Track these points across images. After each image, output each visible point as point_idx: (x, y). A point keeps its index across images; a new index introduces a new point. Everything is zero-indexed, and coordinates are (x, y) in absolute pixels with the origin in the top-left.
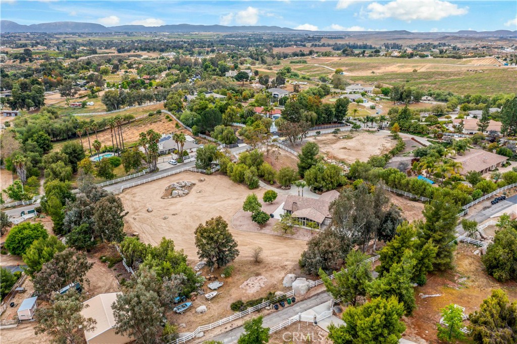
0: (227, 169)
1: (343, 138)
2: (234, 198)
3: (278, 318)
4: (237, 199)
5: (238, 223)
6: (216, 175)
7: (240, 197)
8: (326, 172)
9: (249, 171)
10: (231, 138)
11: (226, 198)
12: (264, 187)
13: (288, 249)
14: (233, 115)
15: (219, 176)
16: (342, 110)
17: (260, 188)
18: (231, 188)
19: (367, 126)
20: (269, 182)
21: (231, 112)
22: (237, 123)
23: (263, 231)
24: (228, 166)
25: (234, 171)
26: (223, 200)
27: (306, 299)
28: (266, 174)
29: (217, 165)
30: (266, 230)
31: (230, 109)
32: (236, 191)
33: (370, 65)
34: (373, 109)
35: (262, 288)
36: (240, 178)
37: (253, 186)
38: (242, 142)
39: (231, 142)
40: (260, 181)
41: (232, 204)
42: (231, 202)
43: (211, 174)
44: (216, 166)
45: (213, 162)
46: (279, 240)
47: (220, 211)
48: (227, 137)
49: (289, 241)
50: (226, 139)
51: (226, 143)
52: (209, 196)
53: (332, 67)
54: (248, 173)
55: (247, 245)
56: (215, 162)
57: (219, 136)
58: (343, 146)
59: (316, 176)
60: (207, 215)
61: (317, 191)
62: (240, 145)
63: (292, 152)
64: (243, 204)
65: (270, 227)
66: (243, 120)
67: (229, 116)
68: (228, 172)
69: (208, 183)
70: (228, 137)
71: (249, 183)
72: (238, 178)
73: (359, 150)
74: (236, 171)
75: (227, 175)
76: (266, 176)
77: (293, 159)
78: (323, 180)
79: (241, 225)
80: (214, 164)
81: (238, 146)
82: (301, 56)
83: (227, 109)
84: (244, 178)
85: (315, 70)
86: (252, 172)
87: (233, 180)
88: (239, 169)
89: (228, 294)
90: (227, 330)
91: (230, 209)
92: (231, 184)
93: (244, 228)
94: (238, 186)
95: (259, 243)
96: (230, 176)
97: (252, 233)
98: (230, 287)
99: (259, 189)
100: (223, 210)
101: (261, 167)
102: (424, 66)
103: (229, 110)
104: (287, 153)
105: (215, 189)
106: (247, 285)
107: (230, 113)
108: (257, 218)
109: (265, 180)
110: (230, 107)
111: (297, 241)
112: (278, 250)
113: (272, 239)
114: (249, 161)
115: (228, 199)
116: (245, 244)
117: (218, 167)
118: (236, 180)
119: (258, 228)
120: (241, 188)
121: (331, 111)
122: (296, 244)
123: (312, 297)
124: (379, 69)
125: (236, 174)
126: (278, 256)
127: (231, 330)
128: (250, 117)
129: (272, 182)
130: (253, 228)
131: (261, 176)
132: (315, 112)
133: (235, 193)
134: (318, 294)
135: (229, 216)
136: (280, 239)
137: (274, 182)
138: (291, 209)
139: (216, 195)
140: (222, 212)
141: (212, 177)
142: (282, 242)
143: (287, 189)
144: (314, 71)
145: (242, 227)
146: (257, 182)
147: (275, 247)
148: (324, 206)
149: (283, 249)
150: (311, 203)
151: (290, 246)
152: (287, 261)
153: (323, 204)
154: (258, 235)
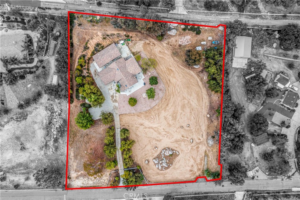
3: (191, 17)
13: (157, 54)
27: (176, 19)
35: (184, 36)
55: (170, 69)
89: (197, 41)
90: (208, 23)
95: (164, 67)
98: (194, 45)
106: (188, 42)
111: (149, 57)
112: (162, 56)
116: (170, 71)
122: (151, 55)
123: (173, 19)
126: (164, 53)
127: (207, 22)
134: (170, 18)
147: (161, 59)
148: (121, 66)
149: (159, 55)
150: (125, 73)
151: (155, 55)
152: (164, 46)
153: (120, 68)
154: (160, 75)
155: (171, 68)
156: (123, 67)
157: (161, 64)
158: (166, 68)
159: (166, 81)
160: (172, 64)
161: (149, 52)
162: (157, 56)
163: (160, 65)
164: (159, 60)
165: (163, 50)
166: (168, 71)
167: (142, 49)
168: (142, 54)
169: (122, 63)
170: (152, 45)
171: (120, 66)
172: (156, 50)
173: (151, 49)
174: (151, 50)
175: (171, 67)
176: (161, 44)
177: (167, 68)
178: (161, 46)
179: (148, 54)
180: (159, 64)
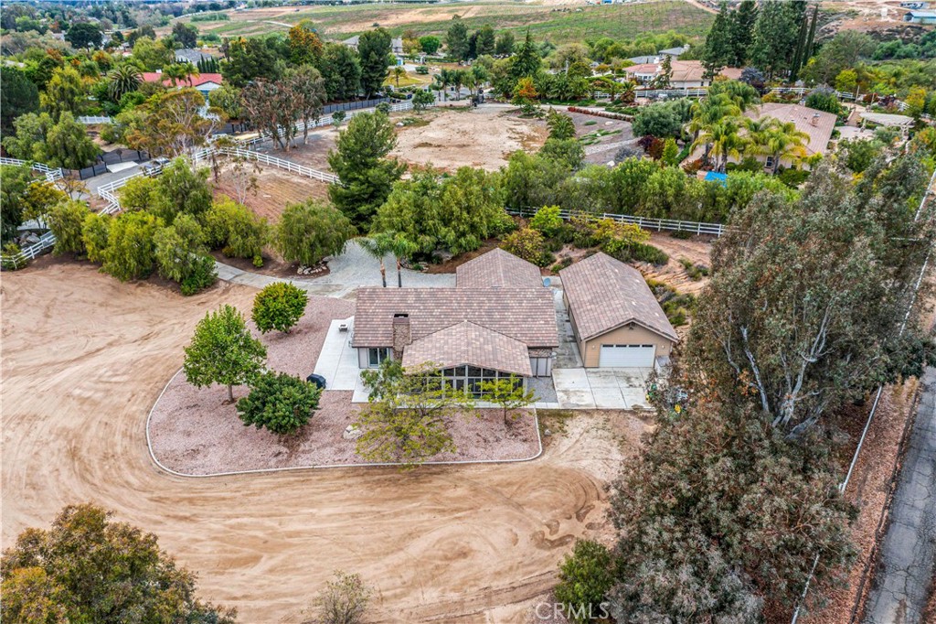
0: (84, 238)
1: (405, 125)
2: (130, 337)
4: (146, 338)
5: (177, 443)
6: (44, 266)
7: (156, 329)
8: (453, 195)
9: (170, 230)
10: (78, 147)
11: (98, 342)
12: (238, 280)
13: (456, 527)
14: (72, 92)
15: (55, 270)
16: (376, 63)
17: (222, 284)
18: (117, 302)
19: (446, 95)
20: (249, 260)
21: (67, 85)
22: (91, 114)
23: (304, 462)
24: (86, 226)
25: (112, 240)
26: (90, 354)
28: (233, 237)
29: (39, 233)
30: (318, 452)
31: (62, 76)
32: (134, 310)
33: (364, 14)
34: (423, 74)
36: (140, 262)
37: (194, 282)
38: (119, 157)
39: (82, 161)
40: (217, 263)
41: (133, 363)
42: (126, 354)
43: (23, 266)
44: (39, 235)
45: (25, 226)
46: (393, 491)
47: (83, 400)
48: (65, 147)
49: (438, 482)
50: (62, 153)
51: (63, 166)
52: (25, 348)
53: (288, 22)
54: (167, 241)
56: (30, 224)
57: (35, 146)
58: (418, 141)
59: (421, 214)
60: (27, 434)
61: (423, 264)
62: (115, 168)
63: (289, 165)
64: (180, 357)
65: (326, 436)
66: (107, 105)
67: (62, 98)
68: (89, 248)
69: (17, 301)
70: (70, 149)
71: (178, 276)
72: (133, 263)
73: (464, 146)
74: (119, 240)
75: (88, 261)
76: (236, 241)
77: (298, 184)
78: (446, 223)
79: (196, 451)
80: (31, 231)
81: (108, 171)
82: (211, 9)
83: (50, 78)
84: (154, 260)
85: (253, 28)
86: (184, 233)
87: (116, 274)
88: (131, 228)
91: (125, 383)
92: (110, 290)
93: (214, 460)
94: (139, 290)
95: (312, 526)
96: (99, 263)
97: (258, 483)
99: (220, 290)
100: (98, 396)
101: (210, 216)
102: (470, 9)
103: (56, 79)
104: (274, 172)
105: (47, 316)
107: (62, 89)
108: (269, 408)
109: (231, 258)
110: (58, 69)
111: (468, 472)
112: (416, 548)
113: (361, 491)
114: (160, 201)
115: (111, 344)
116: (247, 552)
117: (49, 239)
118: (127, 270)
119: (276, 448)
120: (152, 297)
121: (351, 65)
122: (476, 490)
124: (385, 19)
125: (122, 251)
126: (433, 578)
128: (127, 93)
129: (258, 260)
130: (256, 454)
131: (218, 246)
132: (315, 67)
133: (130, 317)
135: (131, 418)
136: (395, 482)
137: (267, 261)
138: (386, 343)
139: (58, 338)
140: (95, 404)
141: (27, 276)
142: (412, 498)
143: (318, 274)
144: (250, 32)
145: (200, 460)
146: (207, 268)
147: (396, 533)
148: (506, 308)
149: (436, 535)
150: (455, 305)
151: (457, 510)
152: (489, 604)
153: (499, 299)
154: (289, 483)
155: (265, 564)
156: (497, 316)
157: (354, 515)
158: (298, 534)
159: (206, 499)
160: (282, 588)
161: (510, 484)
162: (439, 518)
163: (358, 509)
164: (396, 515)
165: (457, 579)
166: (260, 534)
167: (563, 464)
168: (519, 448)
169: (525, 321)
170: (552, 527)
171: (511, 303)
172: (499, 536)
173: (528, 510)
174: (519, 506)
175: (271, 571)
176: (525, 591)
177: (295, 540)
178: (504, 583)
179: (497, 478)
180: (367, 508)
